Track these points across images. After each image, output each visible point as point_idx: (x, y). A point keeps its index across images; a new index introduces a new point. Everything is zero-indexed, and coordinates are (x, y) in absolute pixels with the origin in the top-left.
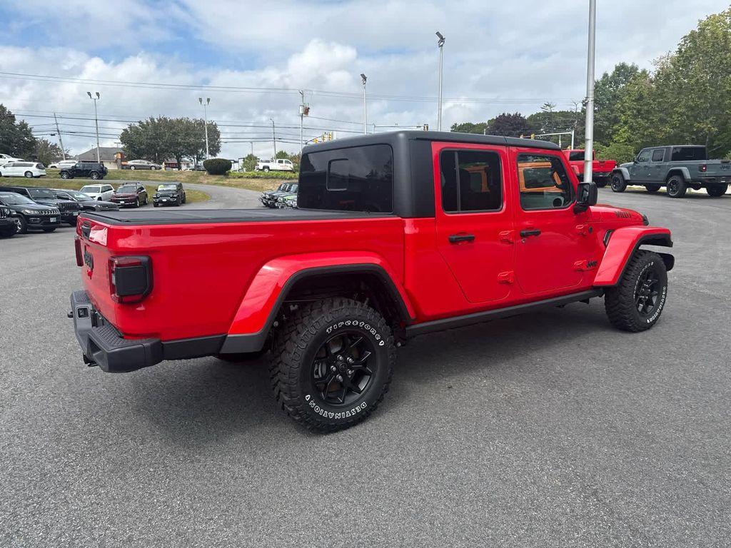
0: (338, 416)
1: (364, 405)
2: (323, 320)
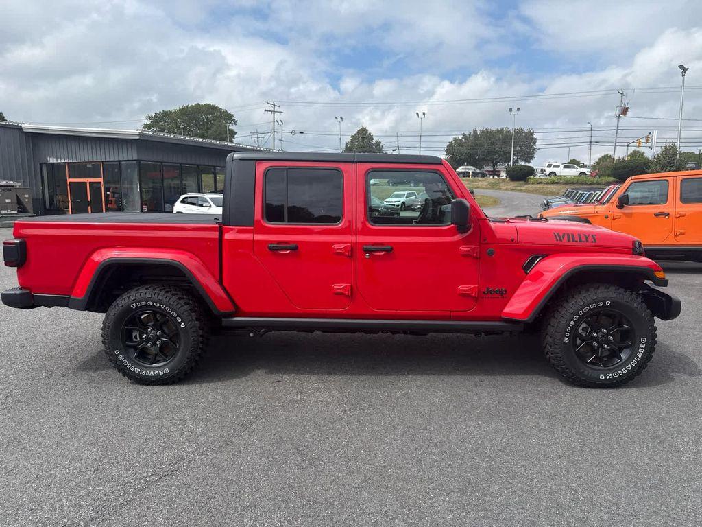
0: (143, 372)
1: (167, 370)
2: (130, 299)
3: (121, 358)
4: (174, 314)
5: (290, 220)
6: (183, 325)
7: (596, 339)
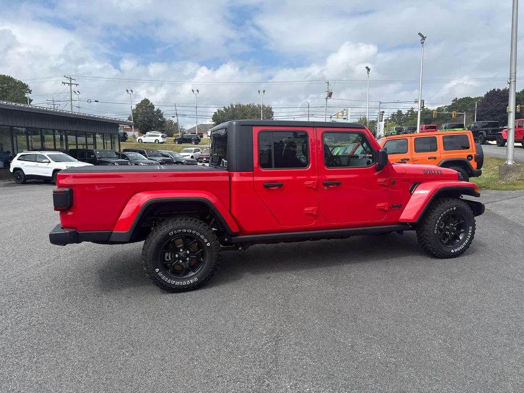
0: (178, 283)
1: (196, 279)
2: (168, 228)
3: (160, 274)
4: (202, 237)
5: (276, 166)
6: (208, 244)
7: (448, 230)
